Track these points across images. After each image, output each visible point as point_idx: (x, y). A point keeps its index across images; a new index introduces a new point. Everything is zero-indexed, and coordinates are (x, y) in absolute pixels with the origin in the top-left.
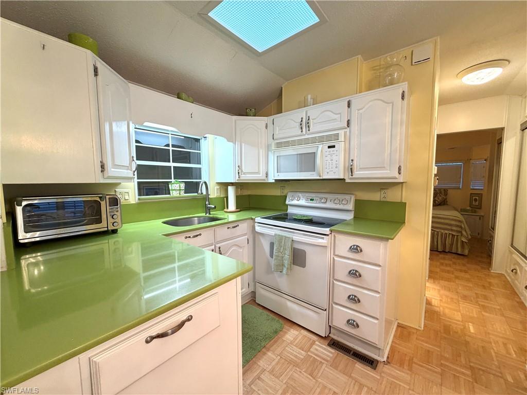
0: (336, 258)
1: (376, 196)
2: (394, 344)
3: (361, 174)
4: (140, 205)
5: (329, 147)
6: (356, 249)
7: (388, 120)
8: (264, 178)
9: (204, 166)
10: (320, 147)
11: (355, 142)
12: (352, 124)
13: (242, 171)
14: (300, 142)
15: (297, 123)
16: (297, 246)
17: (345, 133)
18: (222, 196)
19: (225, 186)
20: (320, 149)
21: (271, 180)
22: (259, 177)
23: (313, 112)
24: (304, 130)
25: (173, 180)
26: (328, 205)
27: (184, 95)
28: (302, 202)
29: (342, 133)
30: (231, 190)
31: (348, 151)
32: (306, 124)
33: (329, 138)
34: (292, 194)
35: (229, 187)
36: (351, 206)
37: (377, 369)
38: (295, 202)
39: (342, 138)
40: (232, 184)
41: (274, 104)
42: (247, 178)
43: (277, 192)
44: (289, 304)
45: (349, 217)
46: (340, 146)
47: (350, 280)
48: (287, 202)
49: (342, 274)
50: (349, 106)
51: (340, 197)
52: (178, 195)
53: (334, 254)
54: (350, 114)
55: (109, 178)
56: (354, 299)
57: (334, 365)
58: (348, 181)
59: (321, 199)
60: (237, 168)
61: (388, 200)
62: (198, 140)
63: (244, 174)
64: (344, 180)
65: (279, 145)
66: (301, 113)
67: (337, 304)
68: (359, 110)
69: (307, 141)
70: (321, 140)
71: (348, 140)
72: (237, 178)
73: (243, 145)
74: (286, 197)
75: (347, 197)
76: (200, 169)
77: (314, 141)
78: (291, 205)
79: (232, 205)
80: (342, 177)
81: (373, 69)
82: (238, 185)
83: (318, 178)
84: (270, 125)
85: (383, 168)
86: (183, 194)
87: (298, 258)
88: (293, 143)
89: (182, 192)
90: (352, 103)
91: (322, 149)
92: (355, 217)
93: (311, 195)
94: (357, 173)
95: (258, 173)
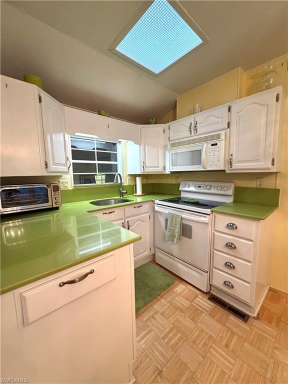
0: (216, 233)
1: (253, 184)
2: (264, 304)
3: (238, 166)
4: (75, 190)
5: (212, 145)
6: (231, 226)
7: (263, 120)
8: (162, 170)
9: (119, 163)
10: (205, 145)
11: (234, 140)
12: (232, 126)
13: (146, 166)
14: (189, 142)
15: (186, 127)
16: (185, 222)
17: (226, 133)
18: (132, 184)
19: (134, 177)
20: (205, 147)
21: (168, 172)
22: (158, 170)
23: (200, 117)
24: (192, 132)
25: (97, 173)
26: (212, 191)
27: (103, 112)
28: (192, 189)
29: (223, 133)
30: (138, 180)
31: (228, 147)
32: (194, 128)
33: (212, 138)
34: (184, 182)
35: (137, 178)
36: (231, 192)
37: (248, 322)
38: (187, 189)
39: (223, 137)
40: (139, 175)
41: (171, 114)
42: (149, 170)
43: (173, 181)
44: (179, 265)
45: (230, 200)
46: (222, 144)
47: (226, 250)
48: (180, 189)
49: (220, 245)
50: (229, 110)
51: (222, 184)
52: (101, 184)
53: (214, 230)
54: (230, 117)
55: (51, 172)
56: (229, 265)
57: (212, 315)
58: (227, 171)
59: (207, 186)
60: (142, 164)
61: (264, 187)
62: (115, 144)
63: (147, 168)
64: (224, 171)
65: (173, 145)
66: (190, 120)
67: (216, 268)
68: (237, 113)
69: (194, 141)
70: (206, 139)
71: (228, 138)
72: (142, 171)
74: (179, 184)
75: (228, 185)
76: (117, 165)
77: (200, 140)
78: (183, 191)
79: (139, 191)
80: (223, 169)
81: (252, 77)
82: (144, 176)
83: (203, 170)
84: (167, 130)
85: (258, 160)
86: (104, 183)
87: (186, 231)
88: (184, 143)
89: (104, 182)
90: (232, 109)
91: (206, 147)
92: (234, 201)
93: (198, 183)
94: (236, 165)
95: (158, 167)
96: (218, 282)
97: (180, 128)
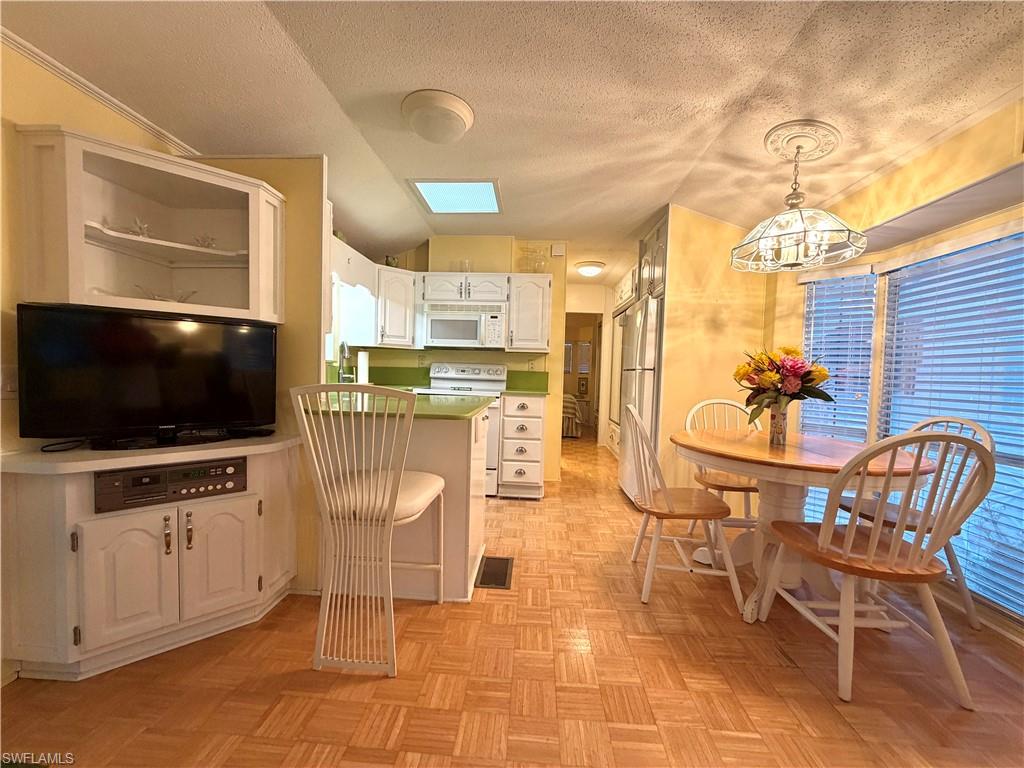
0: (505, 418)
1: (525, 367)
3: (519, 345)
5: (492, 317)
6: (523, 407)
7: (540, 301)
8: (410, 344)
10: (483, 316)
11: (514, 316)
12: (511, 299)
13: (385, 333)
14: (461, 308)
15: (453, 285)
17: (506, 306)
19: (352, 350)
20: (483, 318)
21: (420, 346)
22: (403, 342)
23: (474, 279)
24: (463, 296)
26: (482, 376)
28: (452, 374)
29: (503, 305)
30: (363, 359)
31: (508, 323)
32: (465, 291)
33: (492, 308)
34: (436, 365)
35: (360, 353)
36: (504, 377)
38: (437, 375)
39: (503, 310)
40: (365, 349)
42: (392, 342)
45: (503, 387)
46: (502, 317)
47: (517, 435)
48: (431, 375)
49: (511, 431)
50: (508, 281)
51: (495, 368)
53: (504, 415)
54: (509, 289)
56: (521, 451)
57: (510, 505)
58: (507, 350)
59: (475, 369)
60: (380, 330)
61: (534, 370)
63: (388, 336)
64: (503, 349)
65: (434, 307)
66: (459, 278)
67: (506, 460)
68: (516, 287)
69: (468, 308)
70: (484, 309)
71: (508, 312)
72: (380, 342)
73: (388, 301)
74: (432, 368)
75: (501, 367)
77: (476, 309)
78: (435, 378)
79: (363, 378)
80: (502, 346)
81: (522, 249)
82: (375, 351)
83: (480, 346)
84: (420, 281)
85: (535, 340)
88: (453, 309)
90: (512, 280)
91: (485, 318)
92: (507, 388)
93: (463, 367)
94: (516, 344)
95: (404, 337)
96: (509, 476)
97: (443, 285)
